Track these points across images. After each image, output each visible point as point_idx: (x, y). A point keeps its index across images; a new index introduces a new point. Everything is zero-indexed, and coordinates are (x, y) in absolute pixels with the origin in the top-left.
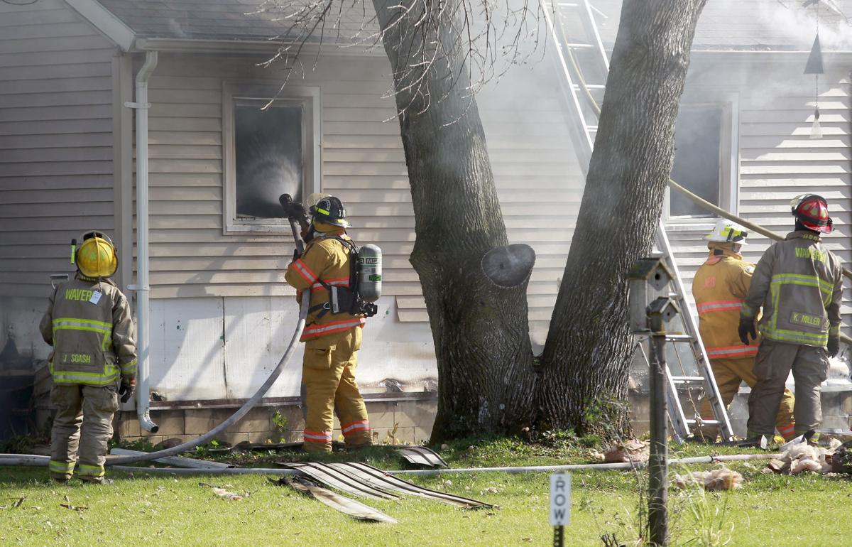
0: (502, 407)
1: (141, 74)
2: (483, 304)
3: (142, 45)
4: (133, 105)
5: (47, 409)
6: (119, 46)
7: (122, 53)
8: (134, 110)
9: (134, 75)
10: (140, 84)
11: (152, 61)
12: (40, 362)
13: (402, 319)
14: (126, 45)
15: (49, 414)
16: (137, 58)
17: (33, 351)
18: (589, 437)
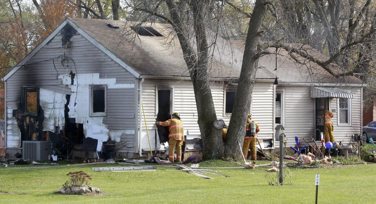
0: (217, 153)
1: (141, 83)
2: (214, 132)
3: (141, 77)
4: (139, 89)
5: (118, 152)
6: (136, 77)
7: (137, 79)
8: (139, 90)
9: (139, 83)
10: (140, 85)
11: (143, 80)
12: (116, 142)
13: (189, 134)
14: (138, 77)
15: (119, 153)
16: (140, 79)
17: (115, 140)
18: (235, 159)
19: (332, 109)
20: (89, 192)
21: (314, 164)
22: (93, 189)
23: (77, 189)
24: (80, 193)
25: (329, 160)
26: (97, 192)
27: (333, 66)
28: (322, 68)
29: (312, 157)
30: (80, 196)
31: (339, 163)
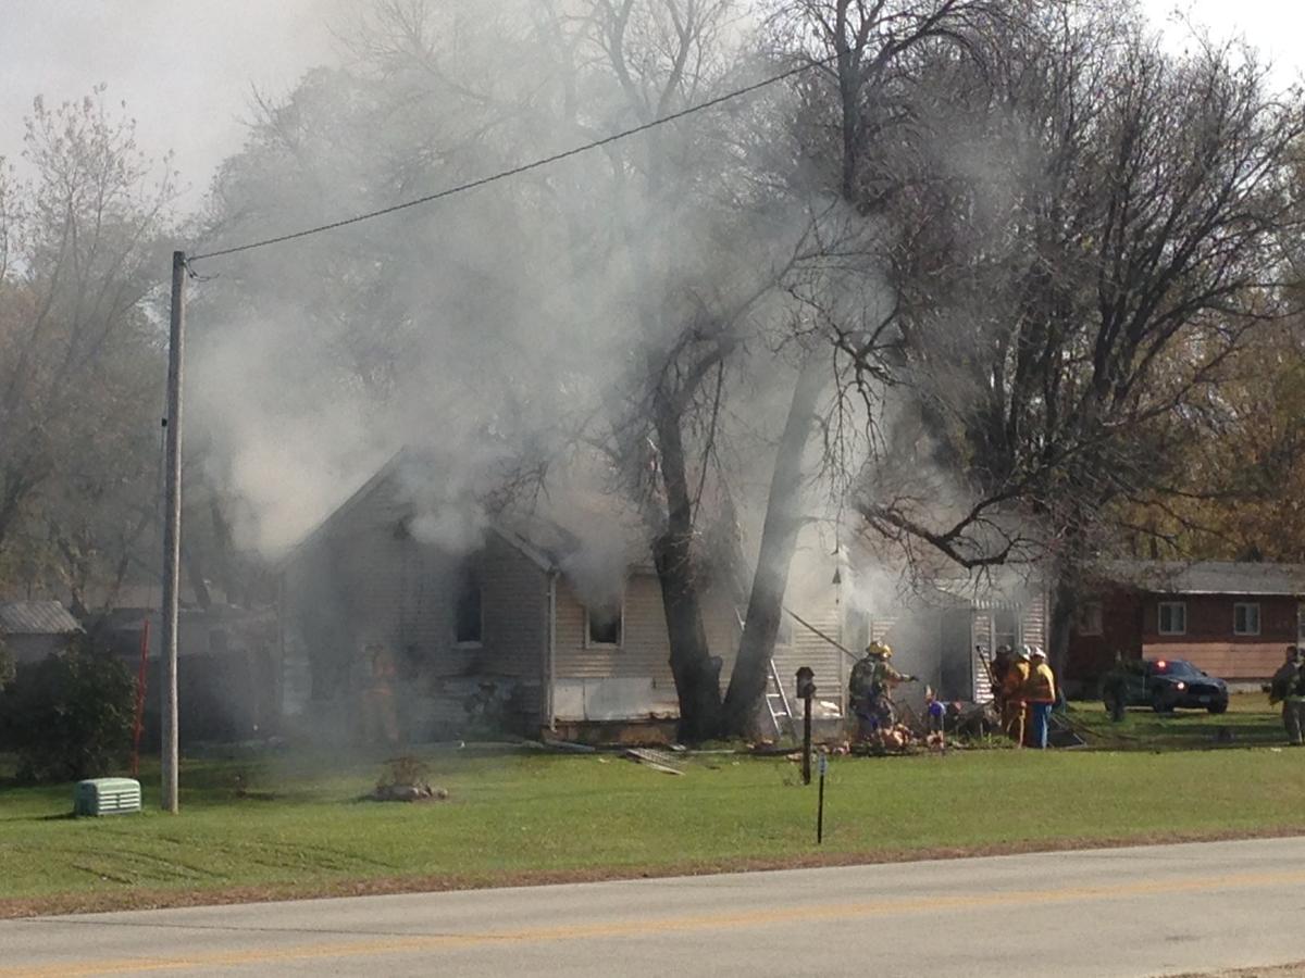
3: (554, 568)
4: (549, 593)
6: (543, 569)
7: (545, 572)
9: (550, 581)
11: (557, 575)
13: (657, 687)
14: (547, 569)
16: (551, 573)
19: (978, 634)
20: (425, 796)
21: (904, 747)
22: (433, 790)
23: (402, 791)
24: (409, 798)
25: (937, 741)
26: (442, 796)
27: (960, 544)
28: (938, 550)
29: (904, 734)
30: (408, 804)
31: (959, 745)
